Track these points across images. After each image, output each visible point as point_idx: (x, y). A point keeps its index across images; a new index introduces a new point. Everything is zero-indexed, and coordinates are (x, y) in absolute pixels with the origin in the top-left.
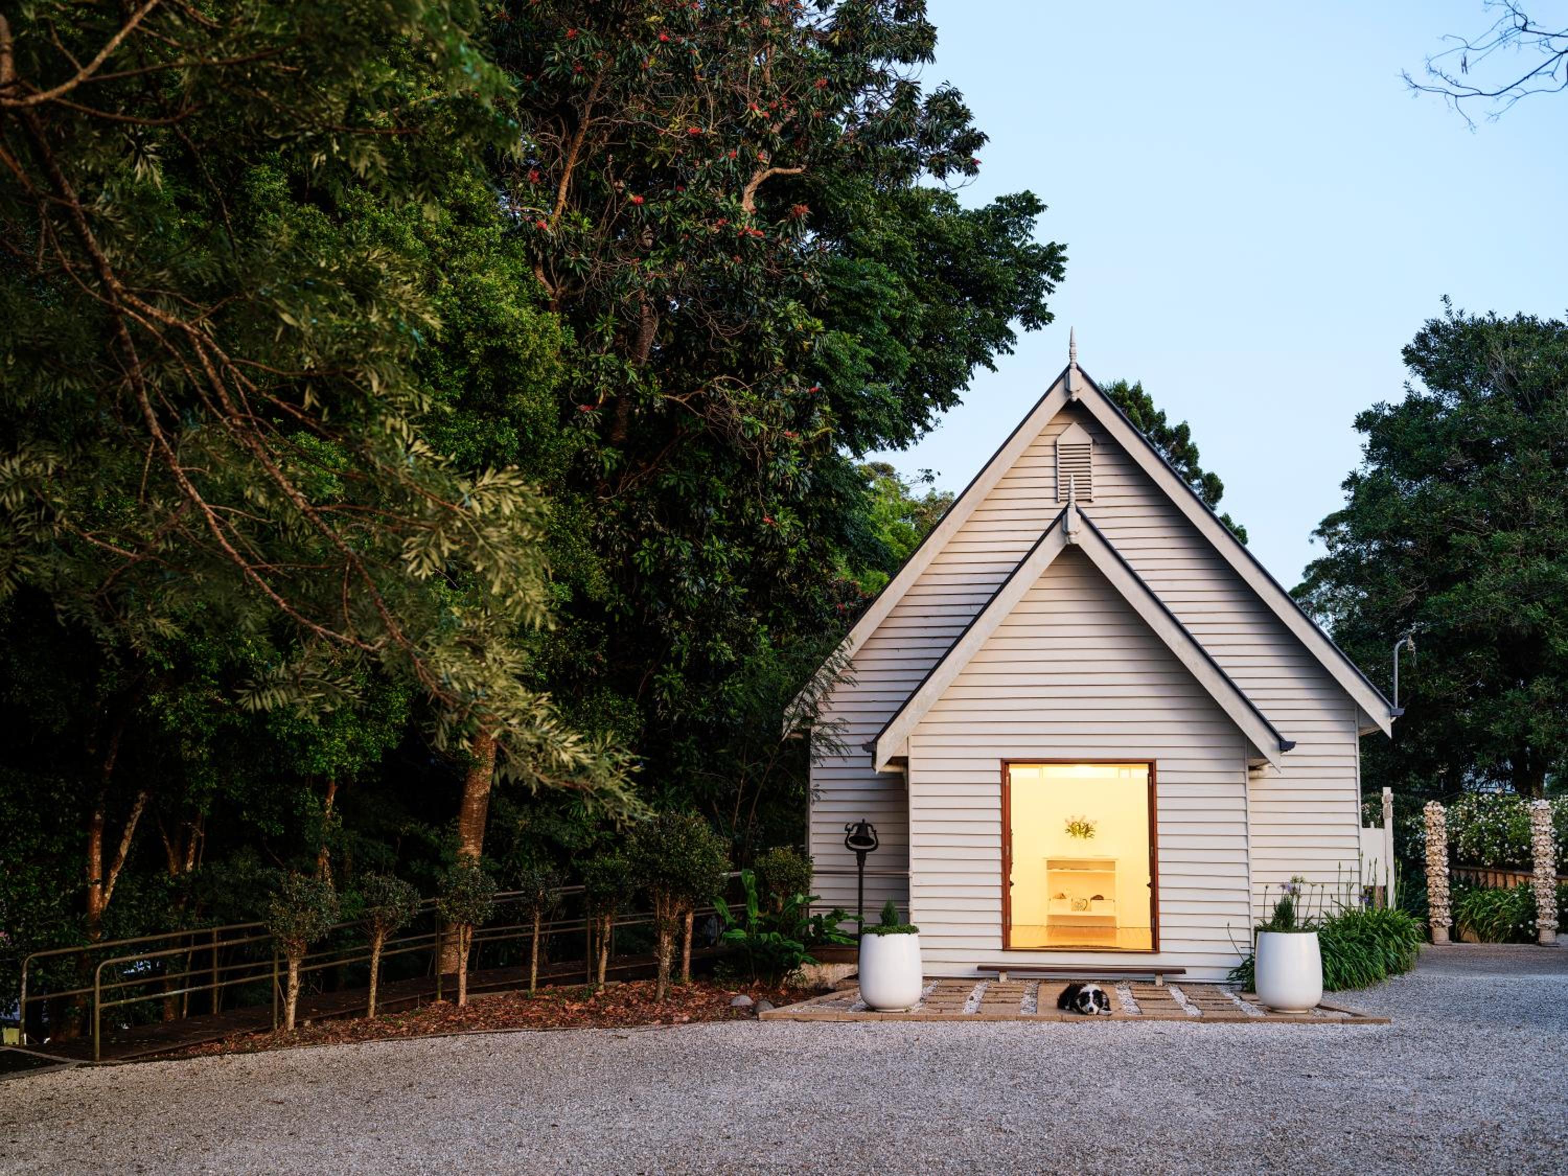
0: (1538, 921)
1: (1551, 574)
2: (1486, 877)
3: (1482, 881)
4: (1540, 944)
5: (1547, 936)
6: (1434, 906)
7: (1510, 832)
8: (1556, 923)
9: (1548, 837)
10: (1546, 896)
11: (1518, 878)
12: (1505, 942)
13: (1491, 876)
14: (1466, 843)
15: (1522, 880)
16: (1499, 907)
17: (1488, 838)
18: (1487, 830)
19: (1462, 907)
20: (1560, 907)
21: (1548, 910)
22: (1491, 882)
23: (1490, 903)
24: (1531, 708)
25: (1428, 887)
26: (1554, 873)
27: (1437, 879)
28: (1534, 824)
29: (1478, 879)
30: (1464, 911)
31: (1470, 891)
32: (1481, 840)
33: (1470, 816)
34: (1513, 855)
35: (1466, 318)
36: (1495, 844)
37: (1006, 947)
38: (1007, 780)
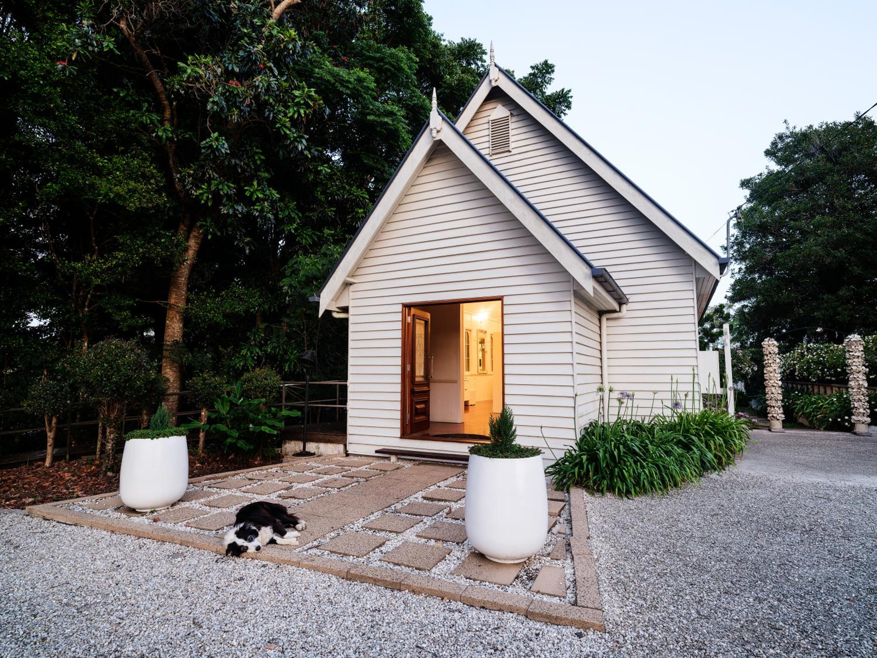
0: (853, 417)
1: (849, 234)
2: (813, 387)
3: (811, 390)
4: (855, 434)
5: (861, 428)
6: (771, 406)
7: (828, 361)
8: (869, 420)
9: (860, 360)
10: (860, 400)
11: (834, 388)
12: (826, 429)
13: (816, 388)
14: (800, 370)
15: (837, 389)
16: (822, 406)
17: (813, 366)
18: (812, 362)
19: (797, 404)
20: (871, 408)
21: (862, 410)
22: (816, 391)
23: (815, 402)
24: (838, 303)
25: (766, 394)
26: (866, 385)
27: (773, 389)
28: (849, 351)
29: (808, 389)
30: (798, 407)
31: (802, 395)
32: (809, 368)
33: (802, 355)
34: (830, 375)
35: (797, 130)
36: (818, 369)
37: (404, 435)
38: (410, 319)
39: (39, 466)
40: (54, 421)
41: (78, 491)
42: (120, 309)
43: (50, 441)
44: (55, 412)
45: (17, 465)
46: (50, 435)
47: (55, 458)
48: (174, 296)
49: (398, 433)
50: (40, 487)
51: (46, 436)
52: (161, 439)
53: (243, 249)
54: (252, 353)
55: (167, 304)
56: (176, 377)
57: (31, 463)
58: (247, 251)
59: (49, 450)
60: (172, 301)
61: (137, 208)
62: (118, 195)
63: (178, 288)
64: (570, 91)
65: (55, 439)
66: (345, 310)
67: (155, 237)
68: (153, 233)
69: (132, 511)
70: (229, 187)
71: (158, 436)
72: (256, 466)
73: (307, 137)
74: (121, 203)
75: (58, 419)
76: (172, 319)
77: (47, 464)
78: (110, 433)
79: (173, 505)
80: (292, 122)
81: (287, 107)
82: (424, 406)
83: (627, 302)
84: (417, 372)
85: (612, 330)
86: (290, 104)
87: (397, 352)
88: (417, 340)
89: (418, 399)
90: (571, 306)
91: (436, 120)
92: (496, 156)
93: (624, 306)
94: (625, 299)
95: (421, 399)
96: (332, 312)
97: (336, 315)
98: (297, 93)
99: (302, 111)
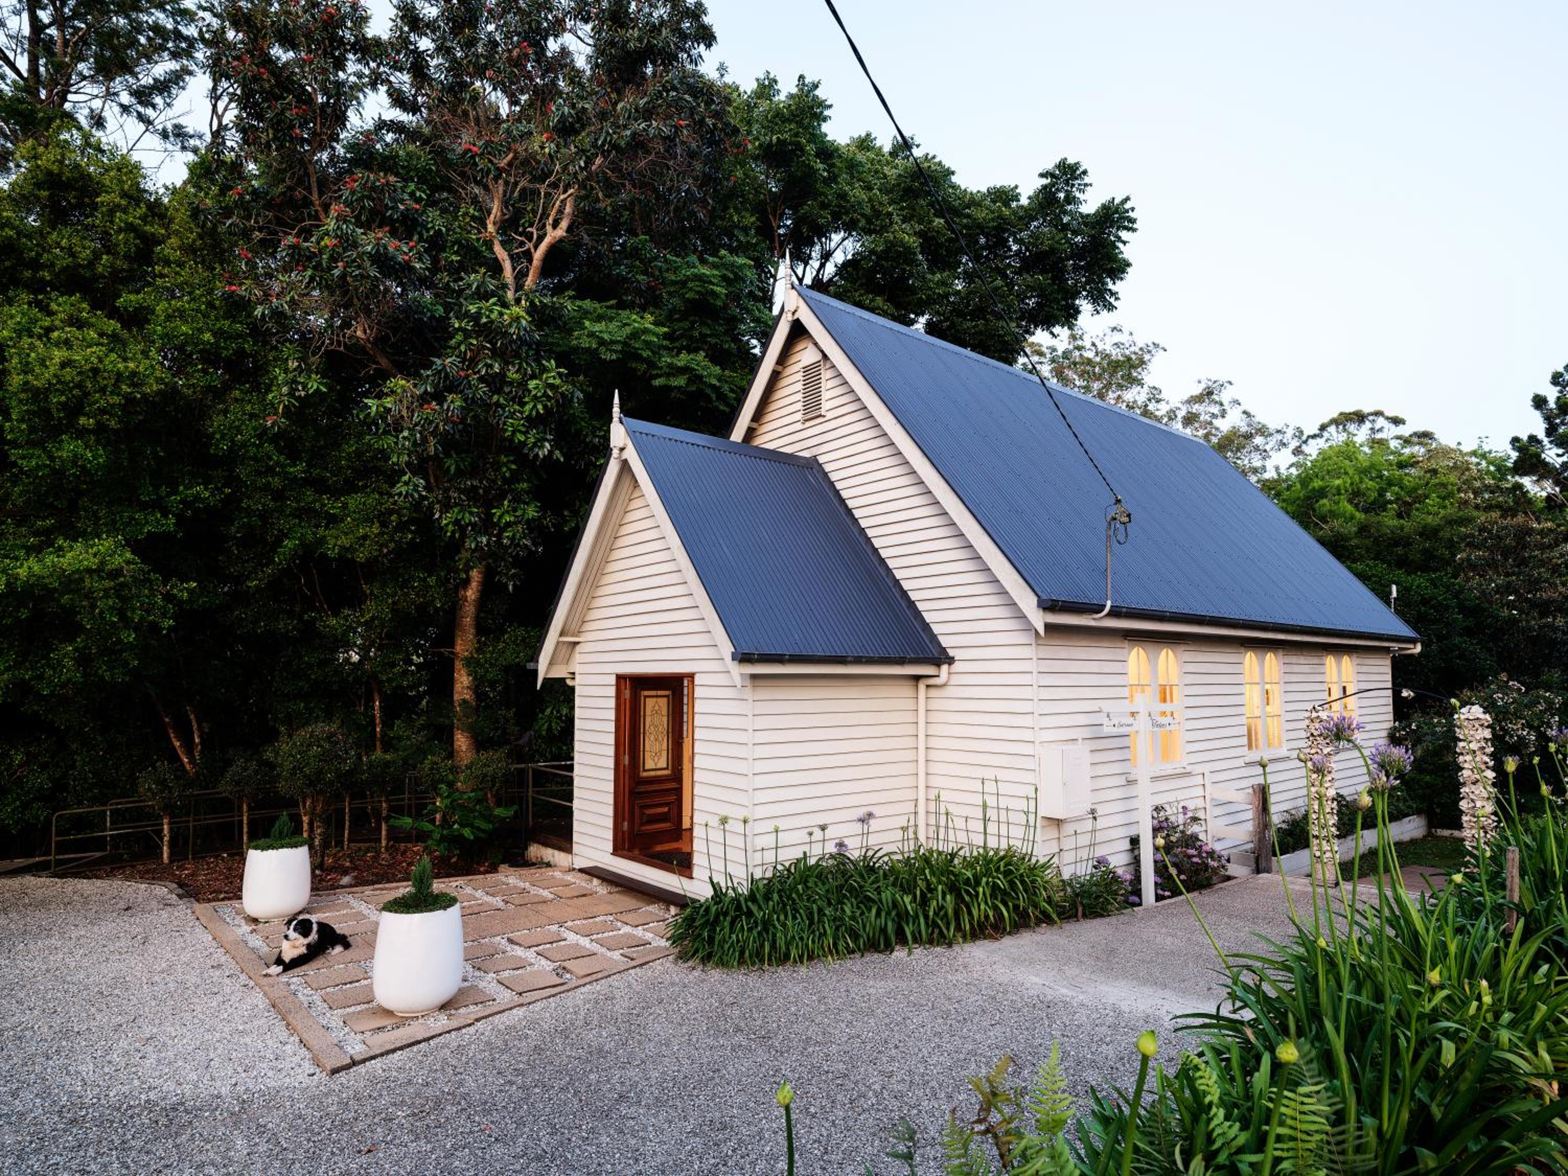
37: (620, 849)
38: (627, 694)
48: (458, 642)
49: (610, 847)
52: (270, 851)
53: (506, 585)
55: (453, 653)
56: (468, 745)
58: (511, 588)
60: (458, 648)
62: (342, 547)
63: (463, 631)
64: (1127, 199)
66: (572, 676)
69: (255, 920)
72: (480, 873)
76: (459, 671)
78: (318, 827)
80: (532, 422)
81: (522, 404)
82: (666, 809)
83: (950, 661)
84: (650, 764)
85: (934, 704)
86: (526, 399)
87: (611, 739)
88: (648, 719)
89: (648, 801)
90: (748, 693)
91: (618, 434)
92: (808, 424)
93: (945, 668)
94: (942, 658)
95: (657, 800)
96: (564, 679)
97: (569, 682)
98: (532, 384)
99: (540, 407)
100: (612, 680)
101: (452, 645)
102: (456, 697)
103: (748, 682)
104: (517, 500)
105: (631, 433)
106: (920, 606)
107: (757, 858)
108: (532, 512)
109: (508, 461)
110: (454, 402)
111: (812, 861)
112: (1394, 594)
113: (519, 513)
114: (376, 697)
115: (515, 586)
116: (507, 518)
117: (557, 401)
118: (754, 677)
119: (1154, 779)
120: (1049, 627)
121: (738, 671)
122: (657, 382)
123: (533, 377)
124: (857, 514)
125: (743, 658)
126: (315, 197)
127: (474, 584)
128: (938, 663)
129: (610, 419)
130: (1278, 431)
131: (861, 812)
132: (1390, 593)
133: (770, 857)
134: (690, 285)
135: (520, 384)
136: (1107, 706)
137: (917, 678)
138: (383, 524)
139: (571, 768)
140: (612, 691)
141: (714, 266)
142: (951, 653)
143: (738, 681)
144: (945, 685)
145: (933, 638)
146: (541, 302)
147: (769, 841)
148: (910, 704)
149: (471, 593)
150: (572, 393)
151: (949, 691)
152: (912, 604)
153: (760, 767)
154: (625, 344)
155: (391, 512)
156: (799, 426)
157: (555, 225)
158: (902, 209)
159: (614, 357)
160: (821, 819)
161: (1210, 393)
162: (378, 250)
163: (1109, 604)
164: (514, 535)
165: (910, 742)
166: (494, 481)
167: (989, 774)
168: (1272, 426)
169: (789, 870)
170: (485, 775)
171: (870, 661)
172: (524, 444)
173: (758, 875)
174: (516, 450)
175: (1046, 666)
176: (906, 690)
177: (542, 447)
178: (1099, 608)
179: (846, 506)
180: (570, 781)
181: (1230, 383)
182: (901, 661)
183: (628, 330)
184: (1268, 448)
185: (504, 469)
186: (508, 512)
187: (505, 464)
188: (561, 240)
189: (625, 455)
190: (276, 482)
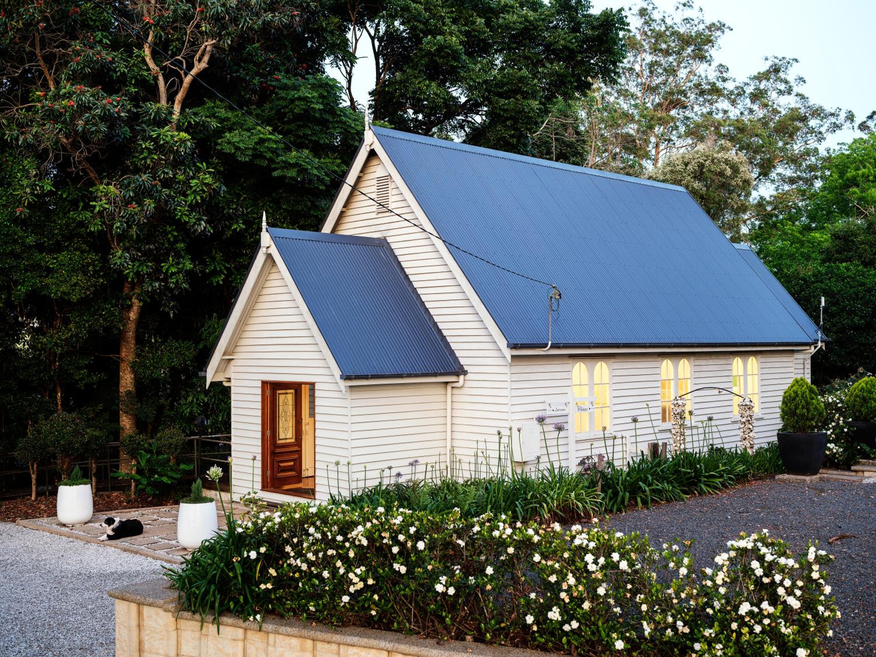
37: (264, 488)
38: (268, 393)
39: (28, 499)
40: (35, 466)
41: (45, 515)
42: (79, 368)
43: (34, 481)
44: (35, 460)
45: (15, 498)
46: (34, 476)
47: (38, 494)
48: (124, 350)
49: (260, 485)
50: (26, 512)
51: (31, 478)
53: (168, 313)
54: (197, 400)
55: (119, 358)
56: (132, 424)
57: (23, 497)
58: (171, 315)
59: (34, 488)
60: (123, 354)
61: (78, 300)
62: (63, 293)
63: (127, 342)
65: (37, 480)
66: (229, 380)
67: (98, 310)
68: (96, 307)
69: (64, 525)
70: (147, 267)
71: (73, 484)
73: (205, 218)
74: (66, 298)
75: (38, 464)
76: (124, 370)
77: (33, 498)
79: (86, 523)
80: (193, 207)
81: (186, 196)
82: (292, 463)
83: (465, 373)
84: (282, 436)
85: (456, 398)
86: (189, 192)
87: (259, 420)
88: (281, 408)
89: (282, 459)
90: (348, 395)
91: (266, 238)
92: (380, 215)
93: (462, 377)
94: (460, 371)
95: (286, 458)
96: (221, 382)
97: (226, 384)
98: (193, 182)
99: (198, 198)
100: (259, 384)
101: (118, 352)
102: (122, 390)
103: (348, 390)
104: (178, 256)
105: (274, 238)
106: (449, 339)
107: (354, 485)
108: (189, 266)
109: (172, 230)
110: (150, 204)
111: (384, 488)
112: (823, 304)
113: (181, 266)
114: (59, 389)
115: (174, 313)
116: (174, 270)
117: (210, 194)
118: (351, 387)
119: (577, 442)
120: (514, 357)
121: (343, 385)
122: (275, 174)
123: (193, 178)
124: (412, 278)
125: (346, 377)
126: (38, 51)
127: (135, 308)
128: (458, 375)
129: (260, 229)
130: (832, 115)
131: (411, 460)
132: (820, 302)
133: (361, 484)
134: (297, 103)
135: (184, 182)
136: (548, 399)
137: (447, 383)
138: (85, 273)
139: (229, 439)
140: (259, 391)
141: (314, 87)
142: (466, 368)
143: (343, 389)
144: (462, 387)
145: (456, 359)
146: (194, 121)
147: (361, 476)
148: (442, 398)
149: (133, 315)
150: (220, 188)
151: (465, 391)
152: (444, 338)
153: (355, 435)
154: (254, 149)
155: (88, 264)
156: (374, 215)
157: (200, 60)
158: (452, 12)
159: (247, 159)
160: (389, 464)
161: (777, 70)
162: (105, 113)
163: (550, 343)
164: (177, 281)
165: (441, 421)
166: (163, 244)
167: (481, 438)
168: (829, 108)
169: (371, 491)
170: (171, 444)
171: (417, 376)
172: (186, 223)
173: (355, 492)
174: (181, 226)
175: (515, 377)
176: (440, 390)
177: (200, 224)
178: (545, 346)
179: (405, 272)
180: (229, 447)
181: (796, 60)
182: (435, 375)
183: (256, 139)
184: (823, 130)
185: (170, 236)
186: (172, 265)
187: (170, 232)
188: (205, 70)
189: (270, 251)
190: (18, 249)
